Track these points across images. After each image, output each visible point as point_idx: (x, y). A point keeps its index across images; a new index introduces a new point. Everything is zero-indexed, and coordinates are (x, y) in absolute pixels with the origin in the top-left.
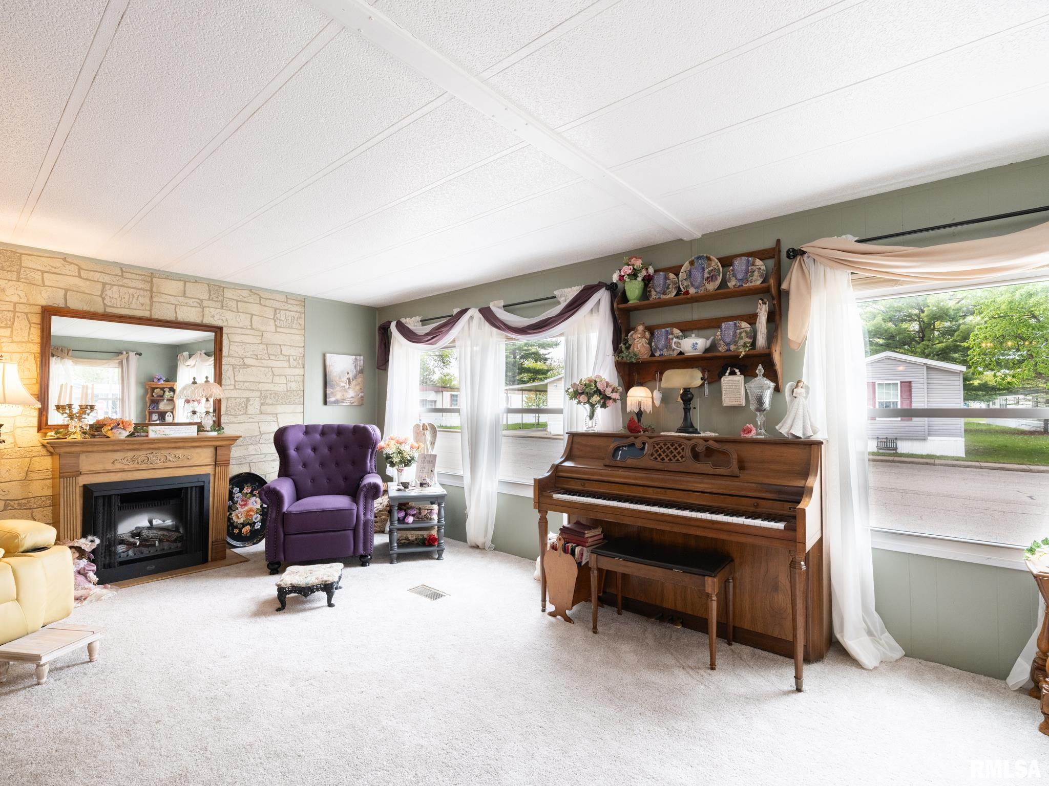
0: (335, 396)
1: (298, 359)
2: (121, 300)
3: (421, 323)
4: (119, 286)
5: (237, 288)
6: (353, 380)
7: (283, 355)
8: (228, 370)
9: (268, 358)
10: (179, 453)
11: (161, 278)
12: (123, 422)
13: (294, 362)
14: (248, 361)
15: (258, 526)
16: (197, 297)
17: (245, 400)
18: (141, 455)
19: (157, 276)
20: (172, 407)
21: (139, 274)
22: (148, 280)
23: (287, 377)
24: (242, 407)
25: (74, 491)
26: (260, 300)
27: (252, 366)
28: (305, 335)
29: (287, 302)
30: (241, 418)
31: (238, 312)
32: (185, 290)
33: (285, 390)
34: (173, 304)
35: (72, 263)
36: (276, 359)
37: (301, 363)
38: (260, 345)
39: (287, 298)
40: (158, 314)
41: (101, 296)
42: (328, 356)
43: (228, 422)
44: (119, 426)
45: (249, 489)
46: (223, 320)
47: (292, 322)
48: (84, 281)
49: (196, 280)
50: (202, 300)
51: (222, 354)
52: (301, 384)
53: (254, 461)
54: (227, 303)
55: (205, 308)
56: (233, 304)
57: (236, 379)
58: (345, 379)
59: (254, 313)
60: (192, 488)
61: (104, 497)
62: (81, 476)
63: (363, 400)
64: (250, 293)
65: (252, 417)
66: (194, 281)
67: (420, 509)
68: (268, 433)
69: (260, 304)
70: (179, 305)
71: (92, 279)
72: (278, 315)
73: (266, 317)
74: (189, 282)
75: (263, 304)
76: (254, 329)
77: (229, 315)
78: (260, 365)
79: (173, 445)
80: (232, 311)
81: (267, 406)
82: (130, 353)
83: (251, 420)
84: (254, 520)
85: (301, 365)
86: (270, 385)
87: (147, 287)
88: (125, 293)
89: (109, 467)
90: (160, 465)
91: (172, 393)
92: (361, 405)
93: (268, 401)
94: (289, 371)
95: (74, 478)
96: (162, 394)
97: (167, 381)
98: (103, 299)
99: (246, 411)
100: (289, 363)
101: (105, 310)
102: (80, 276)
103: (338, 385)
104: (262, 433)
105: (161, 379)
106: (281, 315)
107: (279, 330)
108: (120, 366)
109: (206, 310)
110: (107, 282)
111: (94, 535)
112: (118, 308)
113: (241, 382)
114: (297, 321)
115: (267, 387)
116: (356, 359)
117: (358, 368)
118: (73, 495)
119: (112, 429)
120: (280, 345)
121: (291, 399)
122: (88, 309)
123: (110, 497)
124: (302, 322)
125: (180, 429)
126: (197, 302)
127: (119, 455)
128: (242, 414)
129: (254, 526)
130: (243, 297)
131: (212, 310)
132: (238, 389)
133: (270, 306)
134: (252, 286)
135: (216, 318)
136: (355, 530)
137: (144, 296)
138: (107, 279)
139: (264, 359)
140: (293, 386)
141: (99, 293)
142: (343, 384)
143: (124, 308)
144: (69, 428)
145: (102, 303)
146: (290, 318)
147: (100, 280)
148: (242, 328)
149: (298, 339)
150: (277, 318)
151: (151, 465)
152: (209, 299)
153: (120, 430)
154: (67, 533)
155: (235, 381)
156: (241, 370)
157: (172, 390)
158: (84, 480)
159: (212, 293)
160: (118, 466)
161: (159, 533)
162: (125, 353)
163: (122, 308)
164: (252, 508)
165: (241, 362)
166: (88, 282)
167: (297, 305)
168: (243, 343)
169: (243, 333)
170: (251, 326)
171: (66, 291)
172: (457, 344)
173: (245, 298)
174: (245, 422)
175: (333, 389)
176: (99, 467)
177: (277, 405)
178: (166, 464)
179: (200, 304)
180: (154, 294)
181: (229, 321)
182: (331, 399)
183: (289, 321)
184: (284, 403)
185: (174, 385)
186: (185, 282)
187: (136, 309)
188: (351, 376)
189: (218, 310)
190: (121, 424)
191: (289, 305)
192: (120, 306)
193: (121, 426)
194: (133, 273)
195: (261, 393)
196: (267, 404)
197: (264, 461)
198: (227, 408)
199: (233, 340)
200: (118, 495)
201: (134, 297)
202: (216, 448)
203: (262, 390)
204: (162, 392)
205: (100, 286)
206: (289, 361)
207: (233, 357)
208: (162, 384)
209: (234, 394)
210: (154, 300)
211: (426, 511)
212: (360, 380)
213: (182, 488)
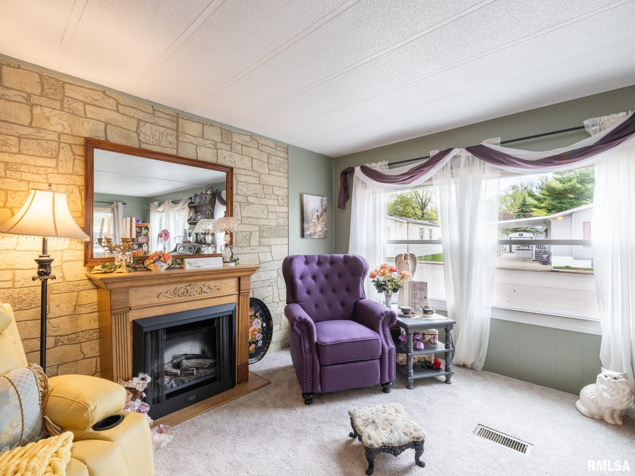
0: (309, 230)
1: (284, 198)
2: (153, 137)
3: (388, 167)
4: (151, 123)
5: (241, 133)
6: (320, 217)
7: (275, 195)
8: (236, 207)
9: (264, 197)
10: (212, 284)
11: (185, 119)
12: (163, 255)
13: (282, 201)
14: (251, 199)
15: (260, 344)
16: (212, 139)
17: (248, 233)
18: (181, 287)
19: (182, 117)
20: (147, 240)
21: (167, 114)
22: (174, 120)
23: (277, 213)
24: (247, 239)
25: (125, 327)
26: (258, 146)
27: (253, 203)
28: (289, 178)
29: (276, 149)
30: (247, 250)
31: (243, 155)
32: (203, 132)
33: (276, 225)
34: (194, 144)
35: (110, 97)
36: (270, 198)
37: (286, 202)
38: (258, 185)
39: (276, 146)
40: (183, 154)
41: (136, 132)
42: (305, 196)
43: (237, 253)
44: (161, 259)
45: (253, 312)
46: (232, 162)
47: (280, 167)
48: (122, 116)
49: (211, 124)
50: (216, 142)
51: (233, 192)
52: (286, 220)
53: (256, 287)
54: (235, 147)
55: (218, 150)
56: (238, 147)
57: (242, 215)
58: (315, 216)
59: (254, 156)
60: (223, 317)
61: (152, 332)
62: (130, 311)
63: (326, 234)
64: (251, 139)
65: (254, 248)
66: (210, 124)
67: (424, 334)
68: (265, 262)
69: (258, 149)
70: (198, 145)
71: (128, 115)
72: (270, 160)
73: (262, 161)
74: (207, 125)
75: (260, 149)
76: (254, 171)
77: (237, 158)
78: (259, 203)
79: (208, 277)
80: (238, 154)
81: (264, 239)
82: (119, 203)
83: (253, 251)
84: (257, 339)
85: (286, 203)
86: (266, 220)
87: (174, 126)
88: (156, 131)
89: (155, 301)
90: (197, 296)
91: (146, 231)
92: (325, 237)
93: (265, 234)
94: (278, 209)
95: (125, 315)
96: (140, 231)
97: (143, 222)
98: (138, 135)
99: (250, 243)
100: (279, 201)
101: (140, 146)
102: (118, 111)
103: (311, 221)
104: (261, 262)
105: (139, 220)
106: (273, 160)
107: (271, 172)
108: (112, 212)
109: (220, 151)
110: (141, 118)
111: (145, 372)
112: (150, 144)
113: (245, 217)
114: (283, 165)
115: (264, 222)
116: (322, 200)
117: (324, 207)
118: (124, 332)
119: (154, 262)
120: (272, 186)
121: (280, 232)
122: (126, 144)
123: (157, 331)
124: (286, 167)
125: (210, 261)
126: (213, 144)
127: (163, 289)
128: (247, 246)
129: (257, 344)
130: (246, 142)
131: (224, 152)
132: (245, 224)
133: (265, 151)
134: (252, 133)
135: (228, 159)
136: (382, 359)
137: (172, 135)
138: (141, 116)
139: (262, 198)
140: (281, 221)
141: (135, 129)
142: (314, 220)
143: (156, 145)
144: (115, 262)
145: (137, 139)
146: (278, 163)
147: (135, 116)
148: (245, 169)
149: (284, 181)
150: (270, 162)
151: (190, 297)
152: (221, 142)
153: (161, 262)
154: (120, 372)
155: (242, 217)
156: (246, 207)
157: (147, 228)
158: (133, 316)
159: (223, 136)
160: (163, 299)
161: (196, 362)
162: (115, 203)
163: (154, 145)
164: (256, 328)
165: (246, 200)
166: (125, 118)
167: (283, 152)
168: (246, 183)
169: (246, 174)
170: (252, 168)
171: (106, 124)
172: (434, 182)
173: (247, 142)
174: (249, 253)
175: (308, 224)
176: (146, 302)
177: (270, 237)
178: (201, 295)
179: (214, 145)
180: (180, 134)
181: (236, 162)
182: (307, 233)
183: (278, 166)
184: (275, 236)
185: (148, 225)
186: (203, 125)
187: (165, 147)
188: (319, 213)
189: (228, 152)
190: (162, 257)
191: (278, 152)
192: (153, 142)
193: (162, 259)
194: (162, 112)
195: (260, 228)
196: (264, 237)
197: (263, 287)
198: (236, 240)
199: (240, 180)
200: (164, 329)
201: (164, 135)
202: (239, 279)
203: (260, 225)
204: (140, 230)
205: (135, 122)
206: (278, 200)
207: (240, 195)
208: (140, 224)
209: (243, 228)
210: (180, 139)
211: (430, 337)
212: (325, 216)
213: (215, 318)
